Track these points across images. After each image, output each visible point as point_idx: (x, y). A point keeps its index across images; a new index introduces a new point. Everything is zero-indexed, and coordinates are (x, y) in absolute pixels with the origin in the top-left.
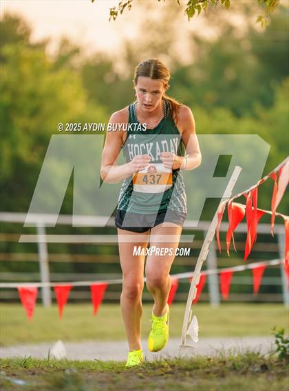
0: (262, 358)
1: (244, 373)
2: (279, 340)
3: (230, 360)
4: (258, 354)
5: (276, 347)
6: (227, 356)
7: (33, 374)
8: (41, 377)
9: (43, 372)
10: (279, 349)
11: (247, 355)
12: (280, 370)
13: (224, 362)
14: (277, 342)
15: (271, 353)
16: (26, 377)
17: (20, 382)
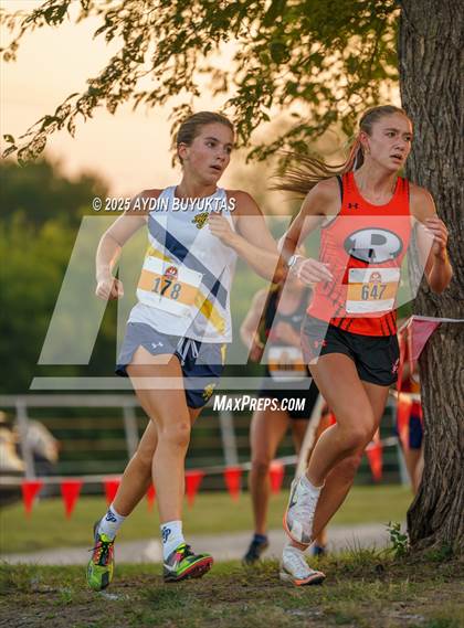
0: (378, 558)
1: (357, 577)
2: (395, 536)
3: (342, 561)
4: (373, 552)
5: (392, 544)
6: (338, 556)
7: (127, 586)
8: (134, 589)
9: (137, 583)
10: (395, 547)
11: (361, 554)
12: (397, 570)
13: (336, 564)
14: (393, 539)
15: (387, 551)
16: (119, 590)
17: (113, 597)
